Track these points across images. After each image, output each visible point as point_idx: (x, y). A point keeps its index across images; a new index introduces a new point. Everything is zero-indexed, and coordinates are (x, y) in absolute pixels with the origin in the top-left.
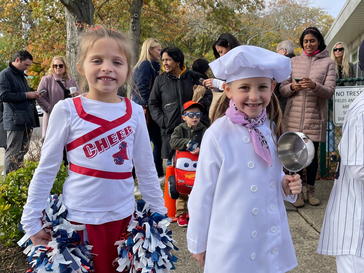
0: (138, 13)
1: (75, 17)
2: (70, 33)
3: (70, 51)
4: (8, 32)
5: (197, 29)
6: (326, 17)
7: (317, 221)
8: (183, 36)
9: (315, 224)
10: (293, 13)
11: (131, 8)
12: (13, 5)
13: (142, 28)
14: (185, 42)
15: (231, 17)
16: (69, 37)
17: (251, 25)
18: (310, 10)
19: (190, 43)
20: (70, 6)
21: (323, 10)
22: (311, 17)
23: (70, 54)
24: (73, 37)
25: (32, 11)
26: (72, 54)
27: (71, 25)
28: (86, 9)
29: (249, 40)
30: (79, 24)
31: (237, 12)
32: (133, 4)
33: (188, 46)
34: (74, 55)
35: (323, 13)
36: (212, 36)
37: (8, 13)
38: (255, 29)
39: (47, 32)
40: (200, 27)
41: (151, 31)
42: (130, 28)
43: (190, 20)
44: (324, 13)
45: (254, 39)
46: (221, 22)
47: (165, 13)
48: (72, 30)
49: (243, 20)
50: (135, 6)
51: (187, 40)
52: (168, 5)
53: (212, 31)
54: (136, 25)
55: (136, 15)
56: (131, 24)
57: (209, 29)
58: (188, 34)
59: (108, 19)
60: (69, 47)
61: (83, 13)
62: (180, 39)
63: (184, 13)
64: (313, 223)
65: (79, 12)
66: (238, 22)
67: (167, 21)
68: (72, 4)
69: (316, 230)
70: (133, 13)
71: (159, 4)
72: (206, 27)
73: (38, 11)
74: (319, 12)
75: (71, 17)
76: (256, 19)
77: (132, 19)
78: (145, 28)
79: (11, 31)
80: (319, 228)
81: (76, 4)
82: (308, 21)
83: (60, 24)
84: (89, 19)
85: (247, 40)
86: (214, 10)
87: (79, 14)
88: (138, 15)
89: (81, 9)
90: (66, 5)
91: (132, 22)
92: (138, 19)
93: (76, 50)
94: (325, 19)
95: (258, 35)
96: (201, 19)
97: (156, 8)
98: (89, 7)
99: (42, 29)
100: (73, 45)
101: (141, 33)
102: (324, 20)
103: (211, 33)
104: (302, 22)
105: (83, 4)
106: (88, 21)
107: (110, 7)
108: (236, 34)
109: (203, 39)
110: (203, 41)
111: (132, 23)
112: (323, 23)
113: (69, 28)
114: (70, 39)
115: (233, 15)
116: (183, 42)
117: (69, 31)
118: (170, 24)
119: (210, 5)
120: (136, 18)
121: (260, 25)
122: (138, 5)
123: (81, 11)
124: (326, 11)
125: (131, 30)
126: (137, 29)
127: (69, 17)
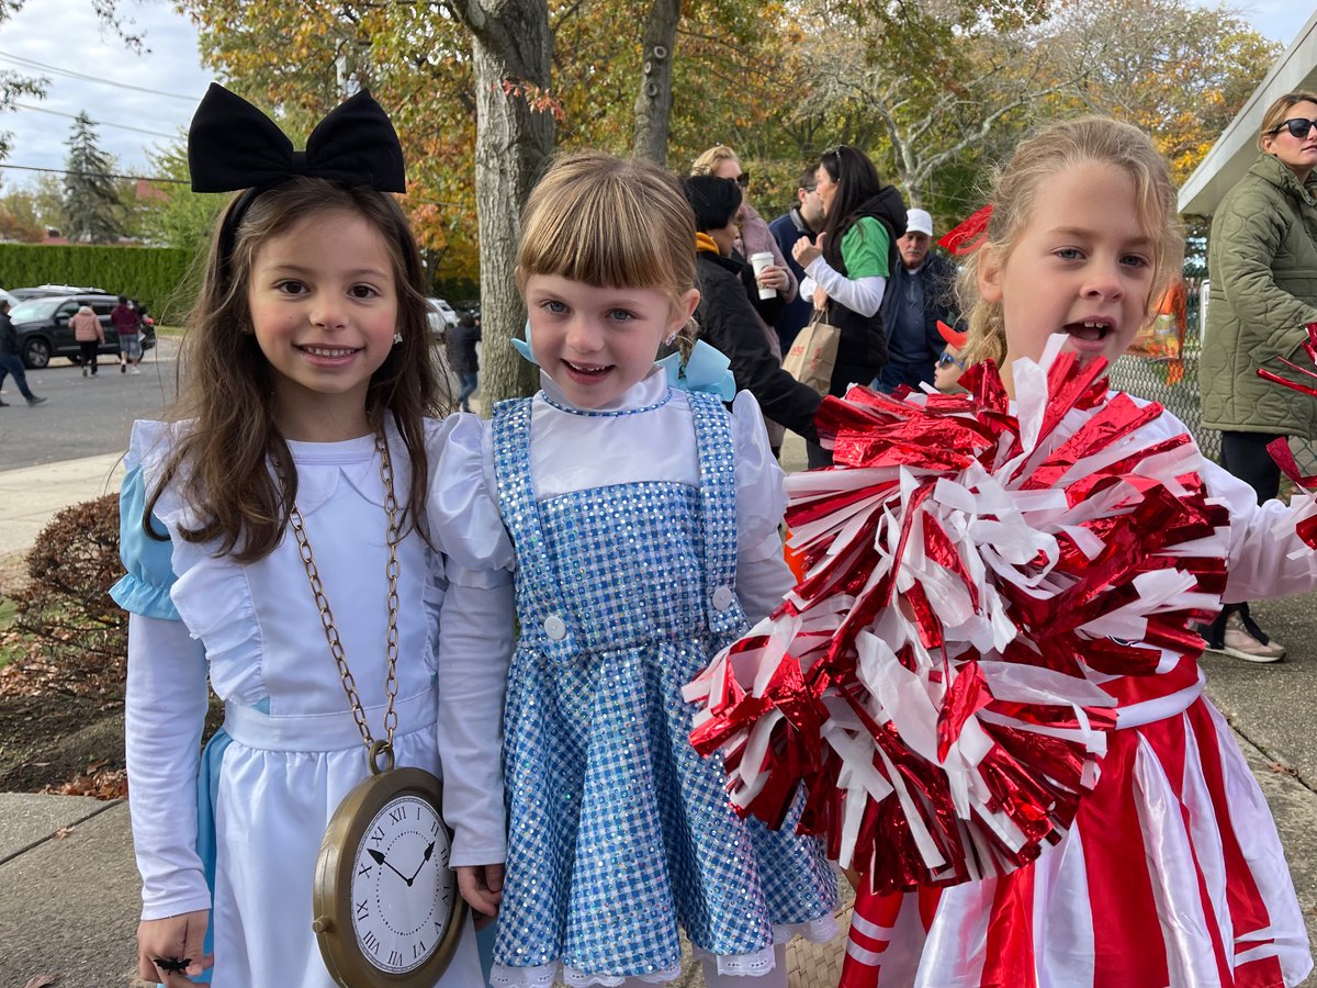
0: (667, 44)
1: (500, 65)
2: (486, 111)
3: (487, 167)
4: (304, 106)
5: (831, 89)
6: (1241, 38)
7: (1245, 709)
8: (787, 110)
9: (1240, 716)
10: (1134, 29)
11: (646, 31)
12: (317, 28)
13: (674, 89)
14: (791, 129)
15: (939, 49)
16: (483, 124)
17: (997, 74)
18: (1189, 17)
19: (807, 131)
20: (488, 33)
21: (1234, 18)
22: (1191, 40)
23: (485, 175)
24: (496, 126)
25: (370, 44)
26: (491, 176)
27: (489, 88)
28: (532, 41)
29: (989, 120)
30: (510, 86)
31: (957, 30)
32: (653, 16)
33: (800, 141)
34: (497, 178)
35: (1233, 26)
36: (876, 109)
37: (304, 51)
38: (1009, 82)
39: (410, 107)
40: (840, 83)
41: (701, 97)
42: (643, 90)
43: (810, 59)
44: (1237, 25)
45: (1004, 116)
46: (908, 66)
47: (743, 42)
48: (493, 103)
49: (974, 57)
50: (658, 25)
51: (799, 122)
52: (752, 17)
53: (875, 94)
54: (660, 81)
55: (660, 52)
56: (645, 78)
57: (866, 86)
58: (803, 103)
59: (578, 64)
60: (483, 155)
61: (524, 53)
62: (778, 118)
63: (796, 38)
64: (1234, 714)
65: (511, 50)
66: (964, 67)
67: (744, 64)
68: (493, 27)
69: (1246, 739)
70: (649, 46)
71: (726, 16)
72: (859, 82)
73: (386, 45)
74: (1220, 24)
75: (489, 66)
76: (1014, 53)
77: (649, 64)
78: (682, 88)
79: (311, 102)
80: (1253, 732)
81: (505, 26)
82: (1180, 52)
83: (445, 83)
84: (538, 70)
85: (983, 120)
86: (891, 30)
87: (513, 56)
88: (665, 52)
89: (518, 39)
90: (476, 30)
91: (647, 71)
92: (667, 63)
93: (502, 164)
94: (1238, 47)
95: (1018, 102)
96: (844, 57)
97: (714, 26)
98: (538, 33)
99: (394, 97)
100: (496, 147)
101: (672, 105)
102: (1235, 51)
103: (873, 100)
104: (1162, 57)
105: (523, 24)
106: (536, 75)
107: (583, 28)
108: (949, 100)
109: (849, 118)
110: (847, 125)
111: (649, 75)
112: (1232, 57)
113: (485, 97)
114: (487, 129)
115: (947, 43)
116: (786, 130)
117: (482, 107)
118: (754, 75)
119: (877, 15)
120: (659, 61)
121: (1026, 72)
122: (665, 21)
123: (517, 46)
124: (1242, 19)
125: (644, 97)
126: (662, 92)
127: (484, 67)
